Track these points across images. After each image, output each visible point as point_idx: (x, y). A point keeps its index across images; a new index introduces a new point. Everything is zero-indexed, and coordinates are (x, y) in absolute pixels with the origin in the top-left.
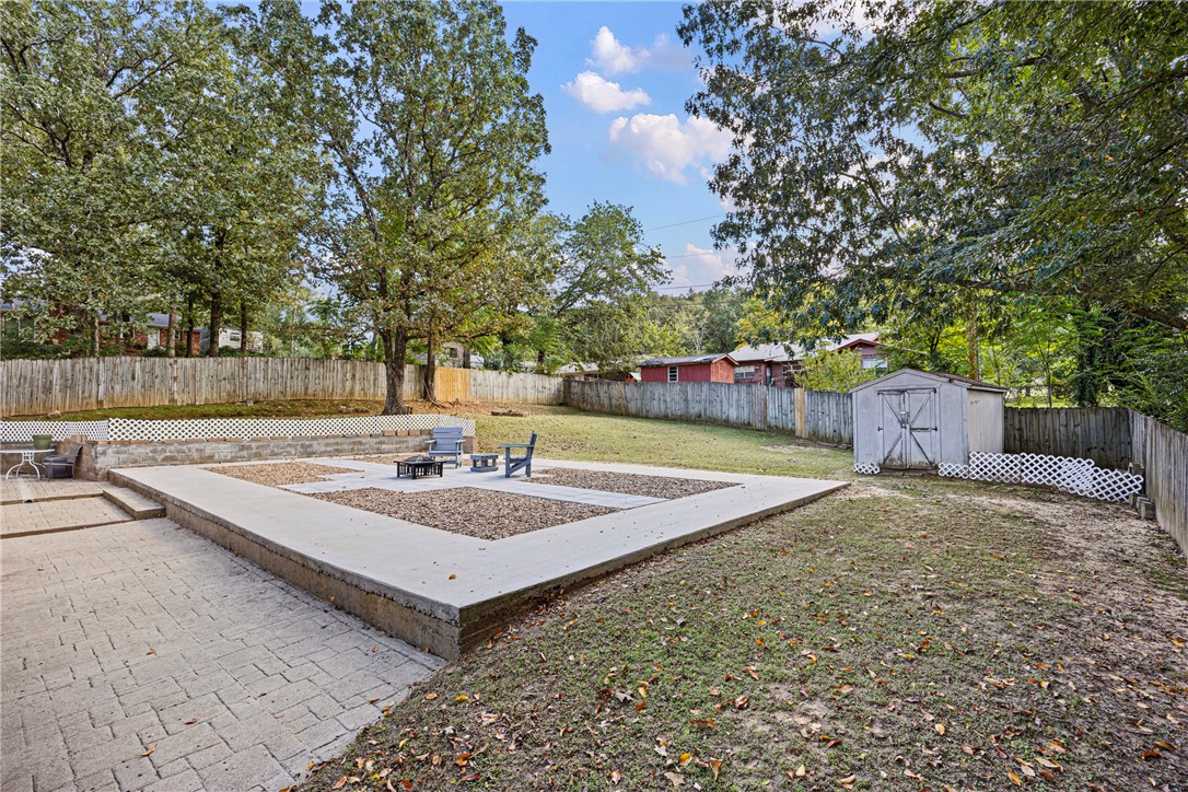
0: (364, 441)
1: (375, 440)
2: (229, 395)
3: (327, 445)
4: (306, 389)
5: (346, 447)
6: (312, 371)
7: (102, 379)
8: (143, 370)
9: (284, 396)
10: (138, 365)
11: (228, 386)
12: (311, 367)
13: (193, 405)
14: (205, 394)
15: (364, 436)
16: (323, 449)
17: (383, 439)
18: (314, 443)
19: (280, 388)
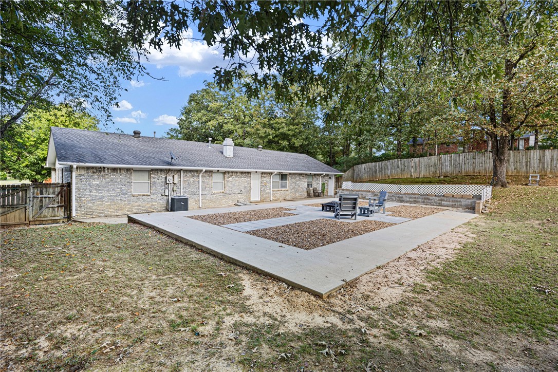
0: (431, 198)
1: (437, 198)
2: (433, 173)
3: (410, 198)
4: (474, 169)
5: (420, 200)
6: (477, 160)
7: (389, 168)
8: (401, 164)
9: (461, 174)
10: (399, 162)
11: (433, 169)
12: (477, 157)
13: (418, 178)
14: (423, 173)
15: (431, 196)
16: (408, 199)
17: (443, 198)
18: (404, 196)
19: (458, 169)
